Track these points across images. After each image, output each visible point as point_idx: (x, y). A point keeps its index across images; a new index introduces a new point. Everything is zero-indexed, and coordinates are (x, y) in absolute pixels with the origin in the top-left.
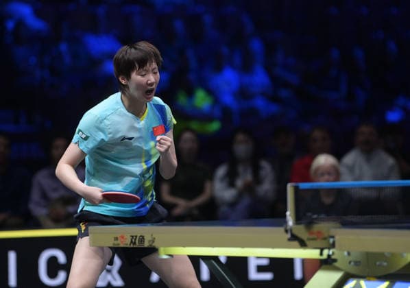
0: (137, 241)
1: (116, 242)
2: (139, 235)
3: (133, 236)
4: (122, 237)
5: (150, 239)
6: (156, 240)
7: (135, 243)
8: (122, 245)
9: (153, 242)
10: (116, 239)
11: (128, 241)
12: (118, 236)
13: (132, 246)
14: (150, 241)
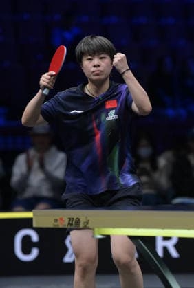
0: (74, 222)
1: (56, 224)
2: (75, 218)
3: (70, 219)
4: (61, 219)
5: (85, 221)
6: (90, 222)
7: (72, 225)
8: (61, 226)
9: (88, 223)
10: (56, 220)
11: (66, 222)
12: (58, 218)
13: (69, 226)
14: (84, 223)
